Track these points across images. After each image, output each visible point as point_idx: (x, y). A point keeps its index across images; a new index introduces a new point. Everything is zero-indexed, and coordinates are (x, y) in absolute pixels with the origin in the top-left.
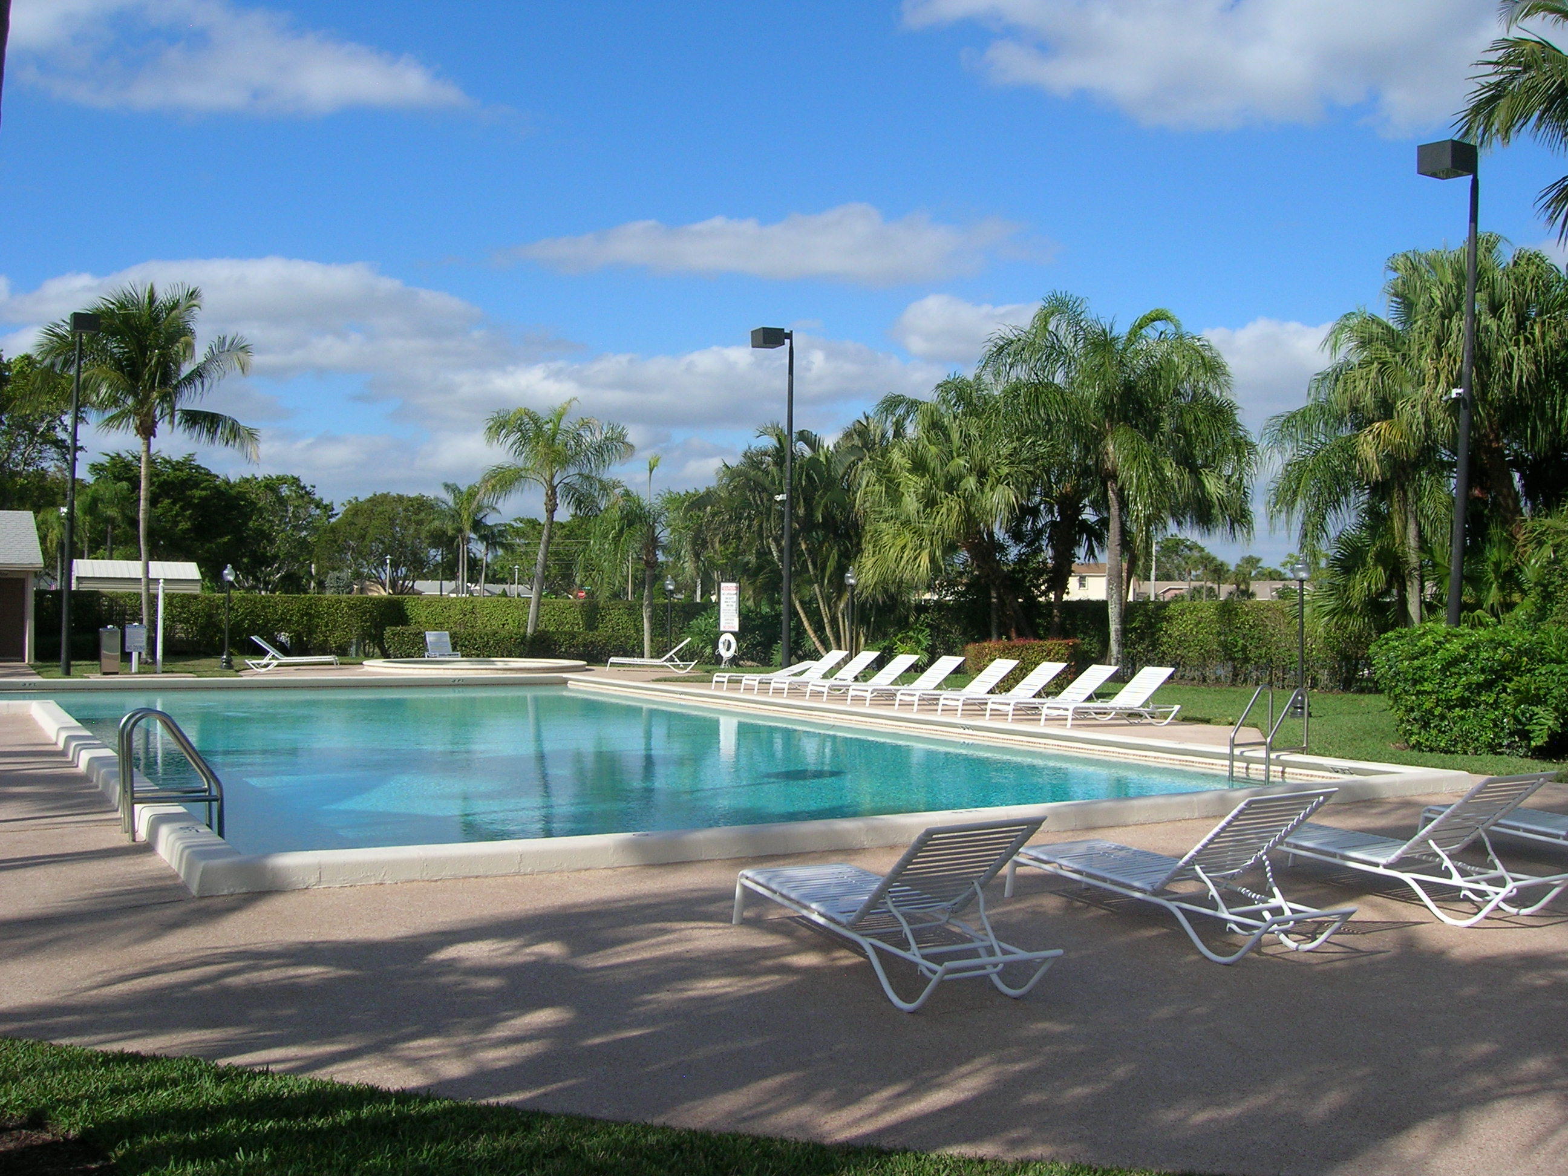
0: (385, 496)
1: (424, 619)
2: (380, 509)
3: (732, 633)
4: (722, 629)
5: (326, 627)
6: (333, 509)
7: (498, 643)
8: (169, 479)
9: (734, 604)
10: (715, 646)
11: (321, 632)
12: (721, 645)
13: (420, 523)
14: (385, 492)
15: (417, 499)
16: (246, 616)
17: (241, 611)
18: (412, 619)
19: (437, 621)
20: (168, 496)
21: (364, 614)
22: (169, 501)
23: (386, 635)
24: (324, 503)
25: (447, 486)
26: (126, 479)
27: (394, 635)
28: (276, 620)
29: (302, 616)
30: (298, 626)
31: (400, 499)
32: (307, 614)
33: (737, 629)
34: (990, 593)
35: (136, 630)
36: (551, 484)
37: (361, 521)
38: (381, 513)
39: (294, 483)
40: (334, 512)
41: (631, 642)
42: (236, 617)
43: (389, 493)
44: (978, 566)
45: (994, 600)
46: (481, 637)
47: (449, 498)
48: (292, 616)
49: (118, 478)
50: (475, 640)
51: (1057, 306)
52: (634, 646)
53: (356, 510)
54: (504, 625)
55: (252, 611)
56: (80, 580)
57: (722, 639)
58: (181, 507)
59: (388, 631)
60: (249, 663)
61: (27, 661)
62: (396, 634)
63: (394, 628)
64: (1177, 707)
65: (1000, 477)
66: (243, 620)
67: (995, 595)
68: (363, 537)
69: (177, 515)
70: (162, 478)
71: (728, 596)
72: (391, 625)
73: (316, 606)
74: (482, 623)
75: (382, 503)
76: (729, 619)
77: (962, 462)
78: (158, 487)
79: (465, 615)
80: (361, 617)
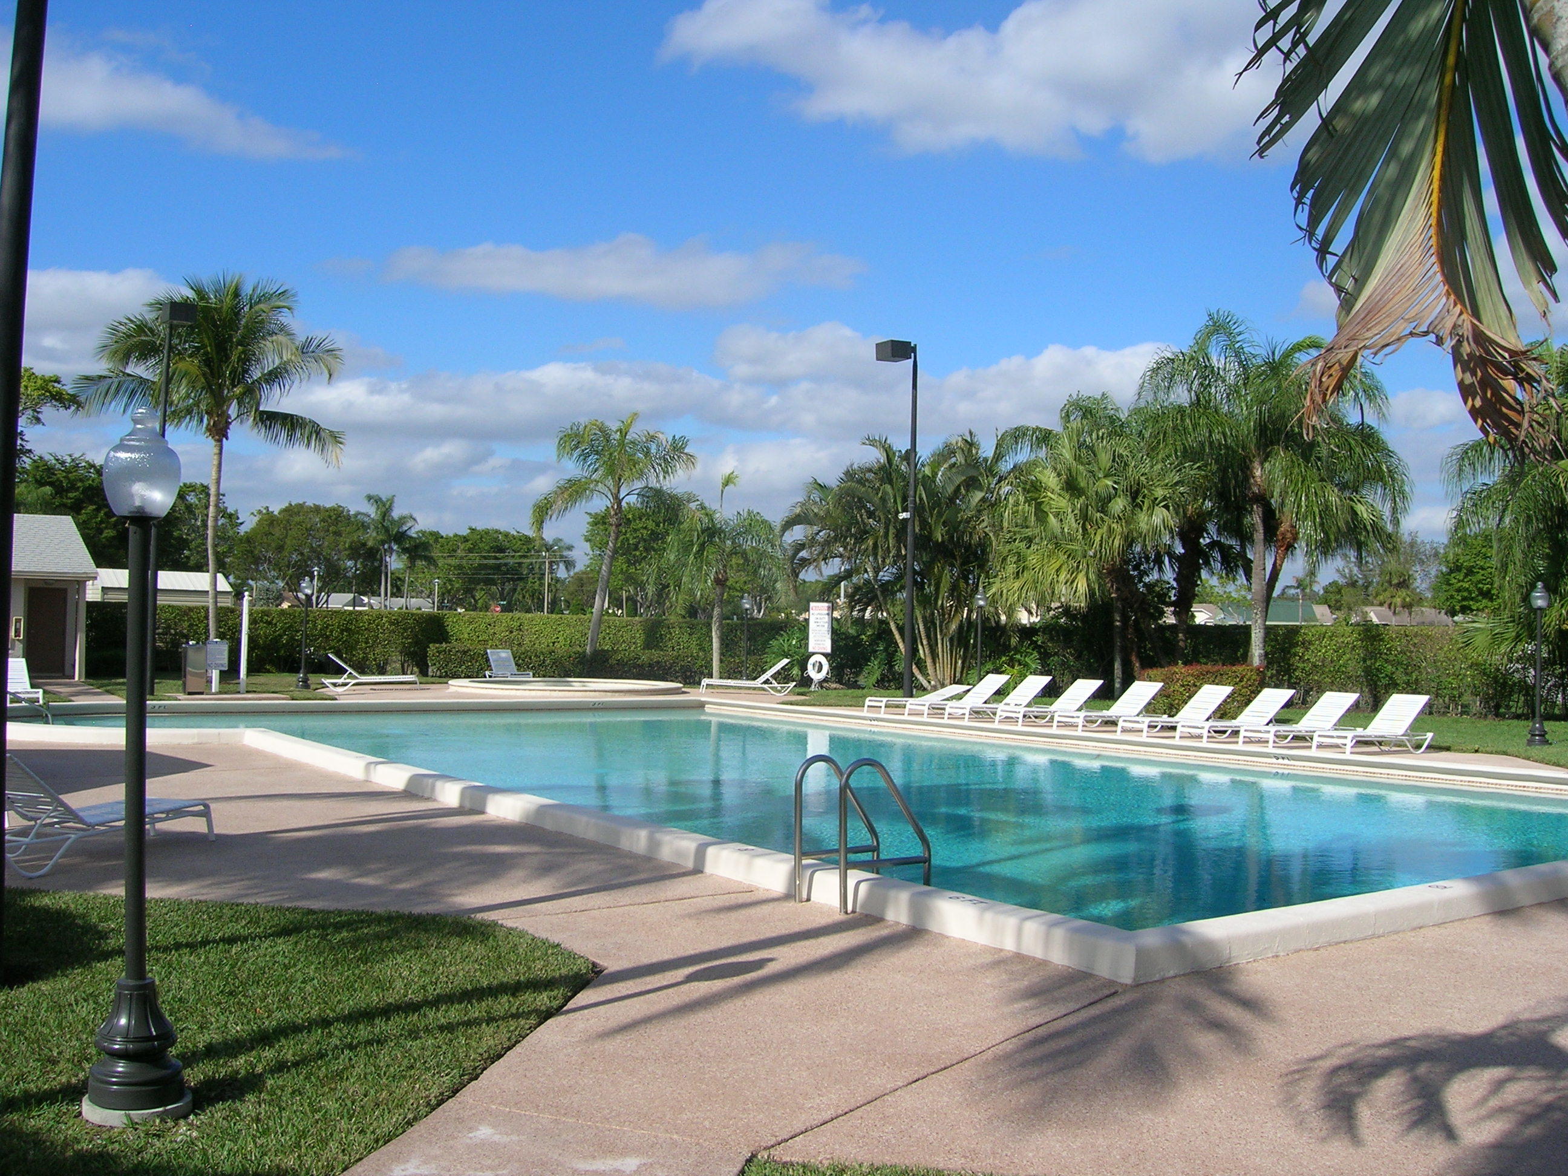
0: (301, 506)
1: (466, 636)
2: (297, 519)
3: (823, 654)
4: (811, 650)
5: (367, 643)
6: (238, 518)
7: (555, 662)
8: (95, 484)
9: (826, 625)
10: (804, 668)
11: (361, 649)
12: (810, 667)
13: (338, 534)
14: (301, 502)
15: (333, 509)
16: (285, 631)
17: (279, 625)
18: (452, 636)
19: (480, 638)
20: (92, 503)
21: (405, 630)
22: (94, 507)
23: (430, 653)
24: (228, 511)
25: (369, 498)
26: (51, 484)
27: (439, 652)
28: (315, 635)
29: (342, 631)
30: (338, 642)
31: (317, 509)
32: (348, 630)
33: (829, 650)
34: (1113, 616)
35: (217, 646)
36: (617, 496)
37: (277, 532)
38: (299, 523)
39: (203, 491)
40: (239, 521)
41: (699, 663)
42: (274, 632)
43: (304, 503)
44: (1118, 589)
45: (1118, 624)
46: (536, 656)
47: (372, 511)
48: (331, 631)
49: (40, 483)
50: (530, 658)
51: (1218, 327)
52: (702, 666)
53: (269, 521)
54: (554, 643)
55: (291, 626)
56: (105, 591)
57: (812, 660)
58: (105, 514)
59: (432, 648)
60: (325, 682)
61: (77, 678)
62: (441, 652)
63: (437, 645)
64: (1430, 735)
65: (1156, 499)
66: (281, 636)
67: (1118, 619)
68: (280, 548)
69: (101, 522)
70: (87, 484)
71: (819, 616)
72: (435, 642)
73: (357, 621)
74: (530, 641)
75: (298, 514)
76: (820, 640)
77: (1110, 483)
78: (83, 492)
79: (511, 632)
80: (402, 634)
